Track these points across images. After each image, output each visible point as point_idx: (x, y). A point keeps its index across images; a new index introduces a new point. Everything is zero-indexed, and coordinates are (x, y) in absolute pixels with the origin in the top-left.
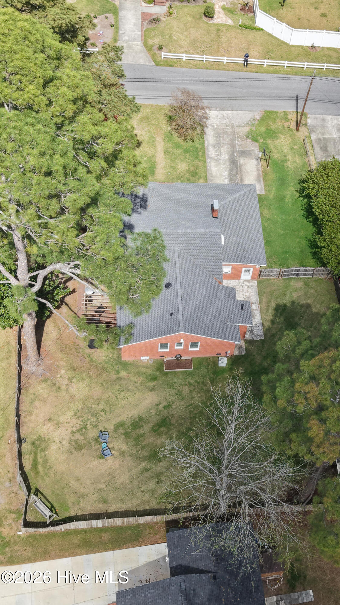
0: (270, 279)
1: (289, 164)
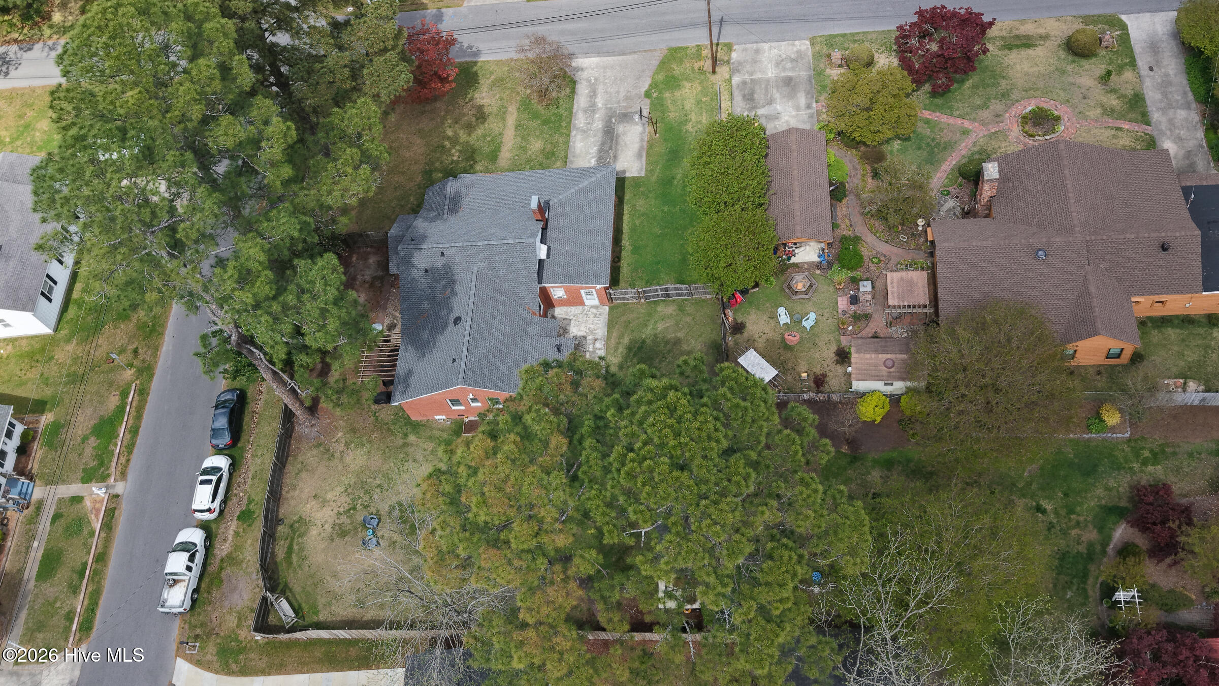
0: (628, 304)
1: (689, 127)
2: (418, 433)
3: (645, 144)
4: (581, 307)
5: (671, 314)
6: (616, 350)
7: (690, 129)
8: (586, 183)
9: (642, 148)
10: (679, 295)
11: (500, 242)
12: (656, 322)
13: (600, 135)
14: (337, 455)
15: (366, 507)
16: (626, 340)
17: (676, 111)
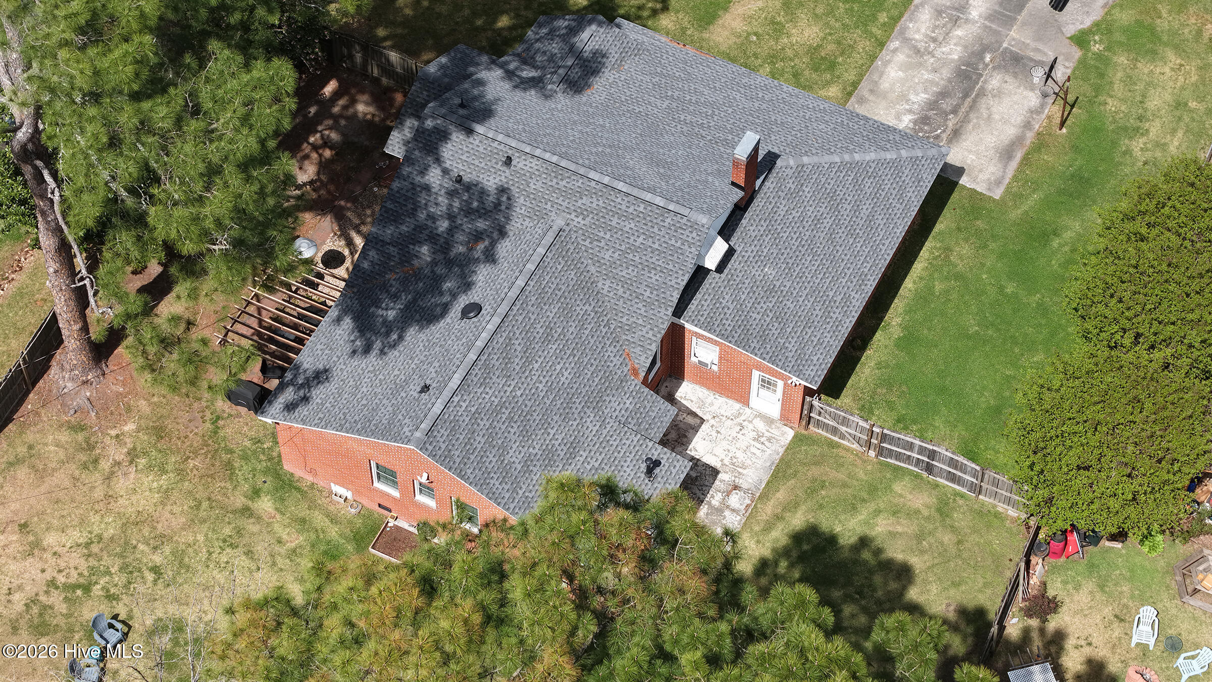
0: (838, 446)
1: (1137, 145)
2: (282, 500)
3: (1030, 136)
4: (737, 406)
5: (917, 512)
6: (768, 527)
7: (1137, 152)
8: (872, 156)
9: (1018, 141)
10: (953, 478)
11: (635, 192)
12: (878, 512)
13: (946, 73)
14: (105, 465)
15: (110, 598)
16: (798, 521)
17: (1123, 100)
